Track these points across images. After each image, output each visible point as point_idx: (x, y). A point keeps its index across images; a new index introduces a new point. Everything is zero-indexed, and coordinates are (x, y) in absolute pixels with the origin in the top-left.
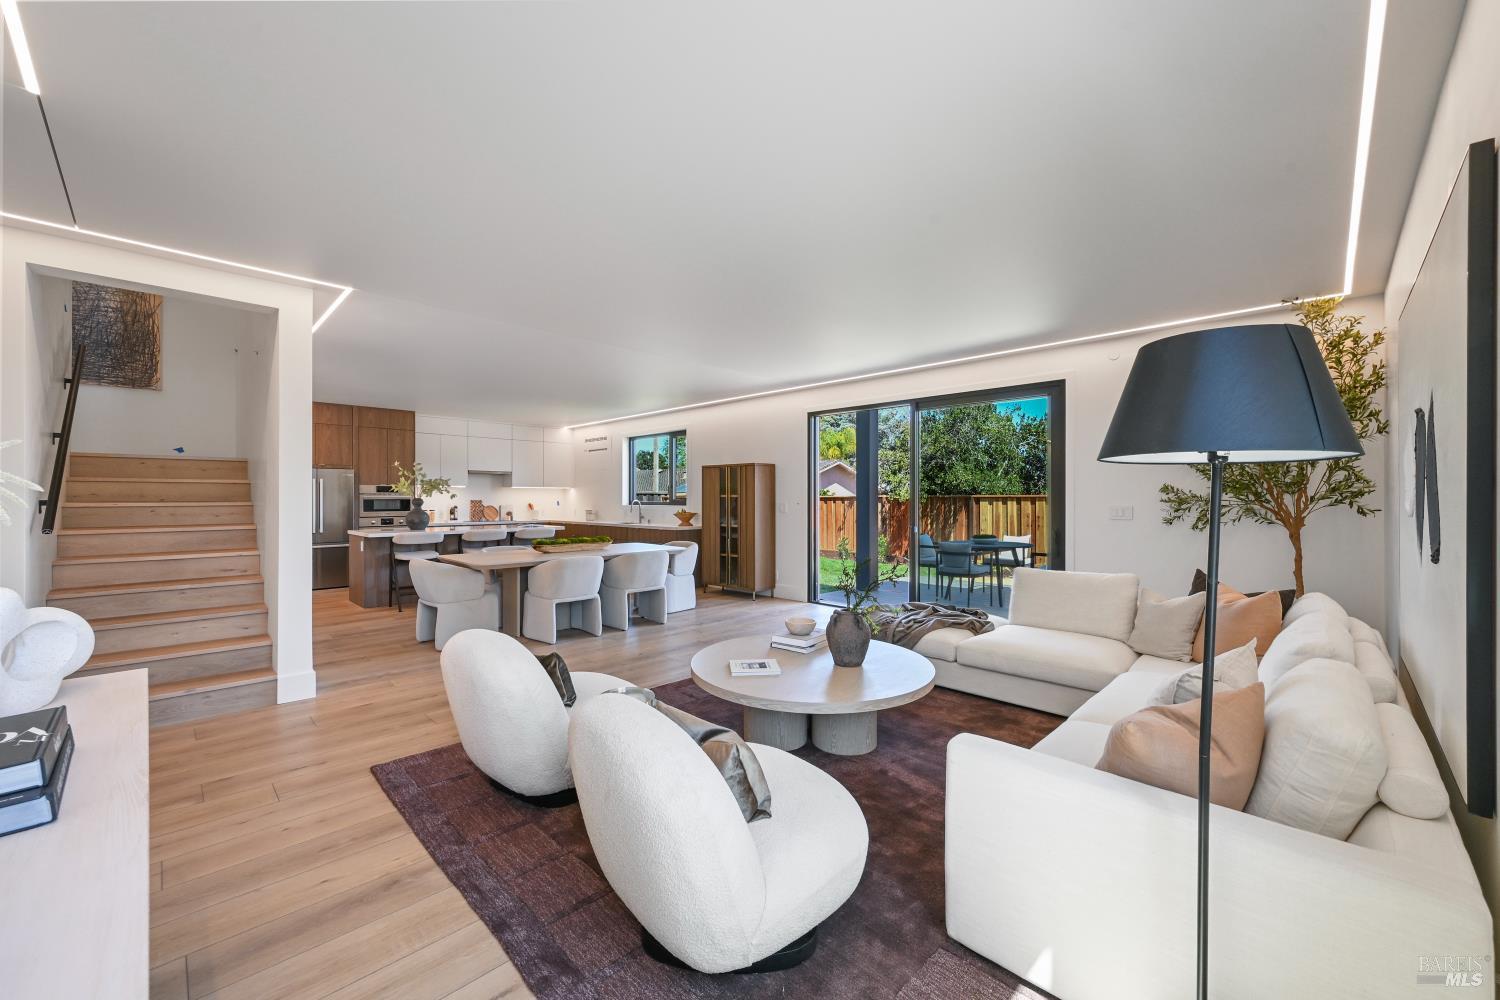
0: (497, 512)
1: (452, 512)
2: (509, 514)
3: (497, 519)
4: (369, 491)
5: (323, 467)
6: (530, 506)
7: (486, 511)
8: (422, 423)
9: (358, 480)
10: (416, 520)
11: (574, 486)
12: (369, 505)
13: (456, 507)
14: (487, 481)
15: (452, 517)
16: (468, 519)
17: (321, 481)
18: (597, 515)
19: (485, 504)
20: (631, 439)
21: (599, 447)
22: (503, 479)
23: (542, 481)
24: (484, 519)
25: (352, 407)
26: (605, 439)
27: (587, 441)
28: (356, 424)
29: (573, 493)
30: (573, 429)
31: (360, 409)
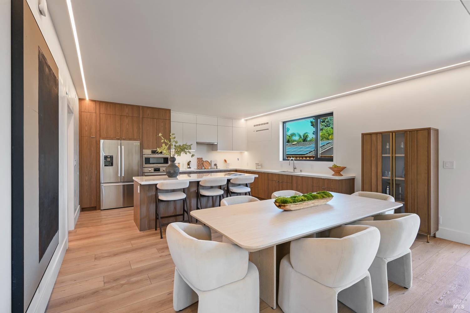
0: (210, 164)
1: (188, 164)
2: (215, 165)
3: (210, 168)
4: (147, 152)
5: (124, 139)
6: (225, 161)
7: (205, 163)
8: (175, 116)
9: (142, 147)
10: (172, 172)
11: (247, 151)
12: (148, 161)
13: (190, 161)
14: (205, 148)
15: (189, 167)
16: (196, 168)
17: (123, 147)
18: (261, 165)
19: (204, 160)
20: (284, 123)
21: (263, 129)
22: (212, 147)
23: (231, 148)
24: (203, 168)
25: (138, 107)
26: (267, 123)
27: (255, 126)
28: (141, 116)
29: (246, 153)
30: (246, 120)
31: (143, 107)
